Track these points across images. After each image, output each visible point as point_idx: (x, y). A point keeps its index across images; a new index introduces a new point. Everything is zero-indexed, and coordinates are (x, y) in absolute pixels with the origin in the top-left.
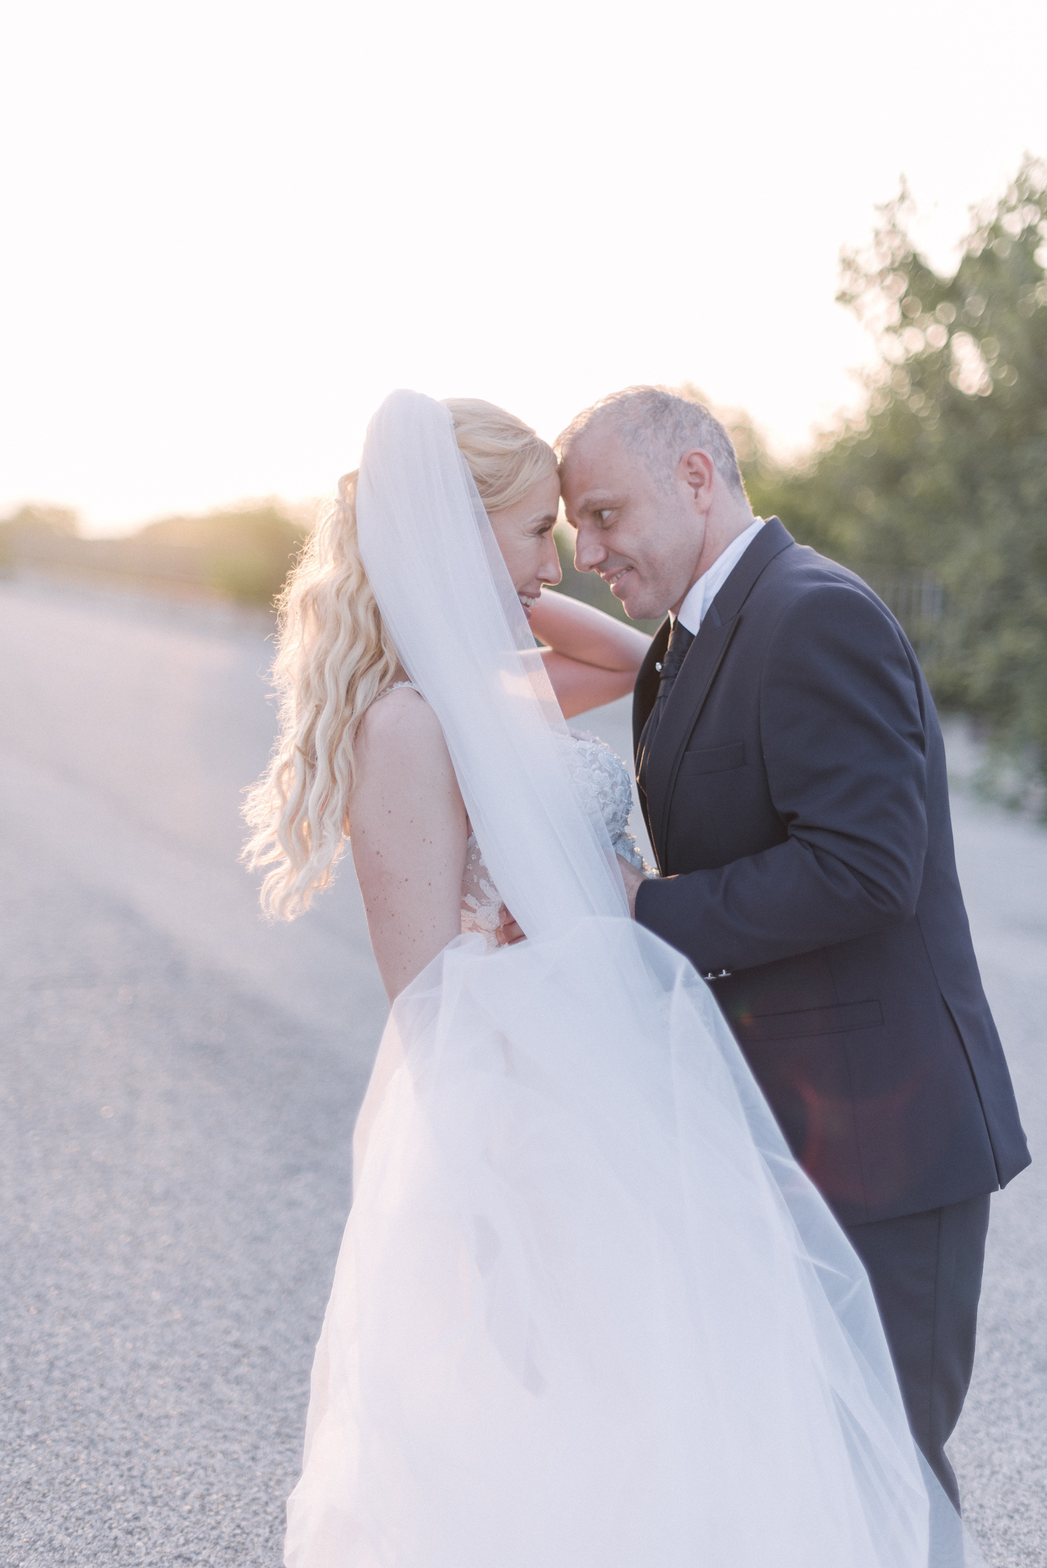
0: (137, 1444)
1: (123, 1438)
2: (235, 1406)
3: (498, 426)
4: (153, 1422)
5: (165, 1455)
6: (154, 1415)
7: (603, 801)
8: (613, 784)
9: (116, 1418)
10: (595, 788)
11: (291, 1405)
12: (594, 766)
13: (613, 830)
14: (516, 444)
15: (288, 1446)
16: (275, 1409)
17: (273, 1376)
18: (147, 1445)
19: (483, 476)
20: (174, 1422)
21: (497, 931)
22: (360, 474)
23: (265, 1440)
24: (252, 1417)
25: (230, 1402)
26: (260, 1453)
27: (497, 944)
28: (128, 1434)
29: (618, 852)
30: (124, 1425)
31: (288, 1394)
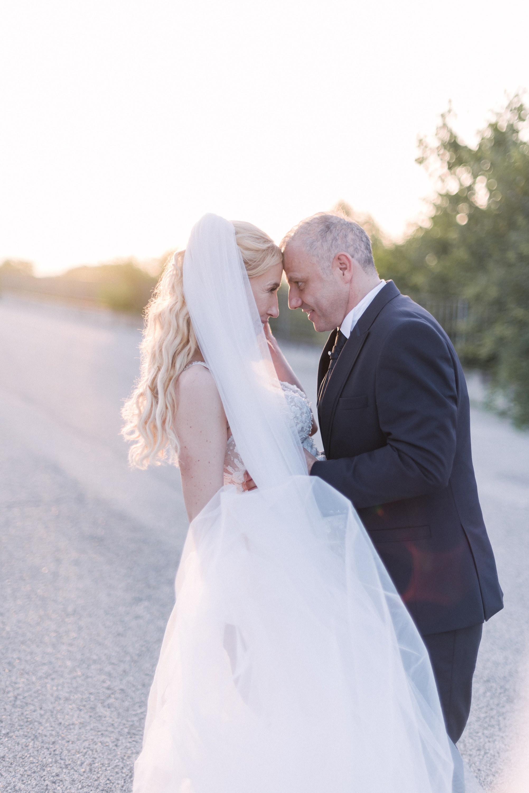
0: (58, 738)
1: (51, 735)
2: (107, 719)
3: (256, 236)
4: (66, 727)
5: (72, 743)
6: (67, 723)
7: (296, 421)
8: (301, 413)
9: (48, 724)
10: (292, 415)
11: (136, 719)
12: (292, 404)
13: (302, 436)
14: (265, 246)
15: (133, 739)
16: (127, 721)
17: (126, 704)
18: (63, 739)
19: (247, 260)
20: (77, 727)
21: (243, 484)
22: (186, 253)
23: (122, 736)
24: (116, 725)
25: (105, 717)
26: (119, 743)
27: (243, 490)
28: (54, 733)
29: (304, 447)
30: (52, 728)
31: (134, 713)
